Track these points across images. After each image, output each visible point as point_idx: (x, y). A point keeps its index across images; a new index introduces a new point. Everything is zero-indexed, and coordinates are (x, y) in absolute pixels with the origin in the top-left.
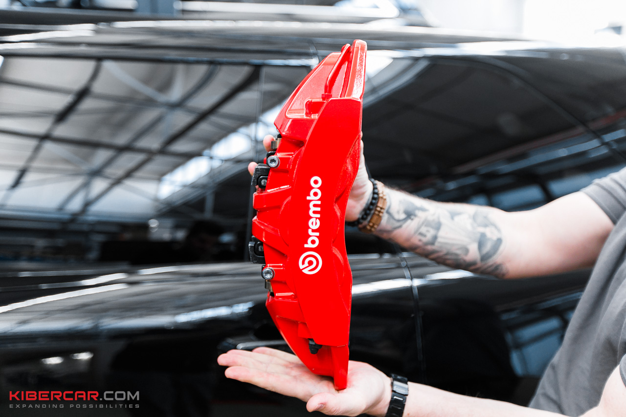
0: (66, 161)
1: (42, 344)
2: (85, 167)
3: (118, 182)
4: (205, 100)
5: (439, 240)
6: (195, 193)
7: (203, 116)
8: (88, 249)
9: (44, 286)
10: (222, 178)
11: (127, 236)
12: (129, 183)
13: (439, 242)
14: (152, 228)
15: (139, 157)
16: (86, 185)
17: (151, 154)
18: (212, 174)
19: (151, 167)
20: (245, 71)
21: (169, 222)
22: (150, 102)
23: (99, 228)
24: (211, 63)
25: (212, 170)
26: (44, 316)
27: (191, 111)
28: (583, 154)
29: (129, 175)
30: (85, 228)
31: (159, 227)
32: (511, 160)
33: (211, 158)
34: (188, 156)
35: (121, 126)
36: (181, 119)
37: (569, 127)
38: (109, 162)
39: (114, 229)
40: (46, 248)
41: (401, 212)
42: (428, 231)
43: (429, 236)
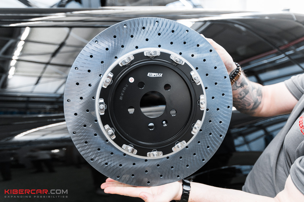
0: (57, 73)
1: (50, 145)
5: (245, 98)
9: (54, 120)
13: (244, 99)
26: (51, 132)
28: (274, 61)
32: (243, 66)
37: (271, 49)
40: (50, 109)
41: (240, 83)
42: (243, 94)
43: (243, 95)
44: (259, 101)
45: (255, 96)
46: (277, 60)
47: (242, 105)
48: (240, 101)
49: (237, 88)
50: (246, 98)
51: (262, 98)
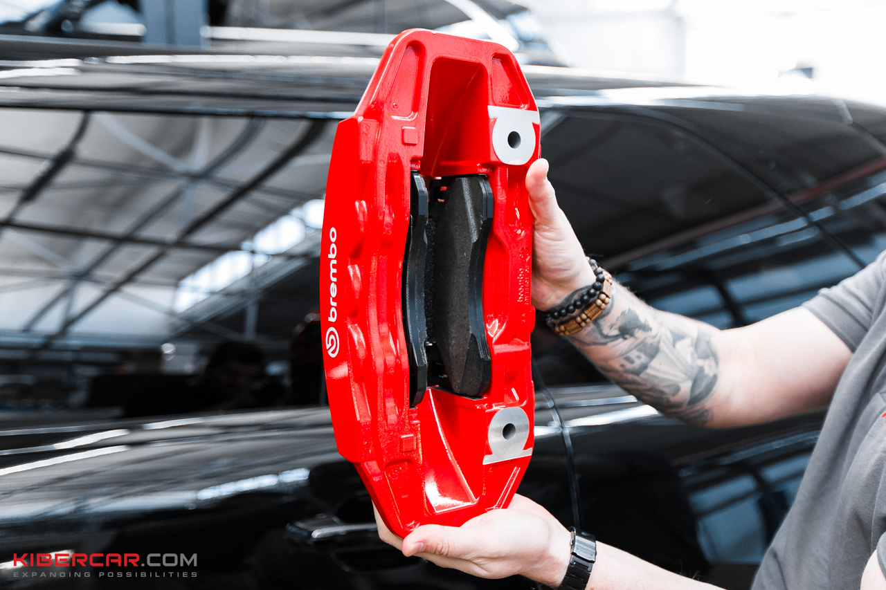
2: (65, 268)
3: (115, 288)
4: (244, 169)
5: (649, 371)
6: (229, 303)
7: (242, 192)
8: (73, 389)
10: (268, 281)
11: (130, 368)
12: (129, 289)
13: (648, 374)
14: (167, 354)
15: (148, 252)
16: (67, 294)
17: (163, 247)
18: (253, 275)
19: (162, 266)
20: (301, 127)
21: (191, 347)
22: (161, 172)
23: (86, 356)
24: (251, 115)
25: (253, 269)
27: (223, 184)
28: (771, 241)
29: (131, 278)
30: (68, 356)
31: (176, 353)
32: (676, 250)
33: (253, 252)
34: (220, 250)
35: (118, 206)
36: (207, 197)
37: (761, 201)
38: (101, 260)
39: (109, 358)
41: (617, 326)
42: (639, 357)
43: (637, 363)
44: (709, 372)
45: (689, 359)
46: (781, 237)
47: (651, 393)
48: (635, 378)
49: (608, 340)
50: (654, 369)
51: (717, 363)
